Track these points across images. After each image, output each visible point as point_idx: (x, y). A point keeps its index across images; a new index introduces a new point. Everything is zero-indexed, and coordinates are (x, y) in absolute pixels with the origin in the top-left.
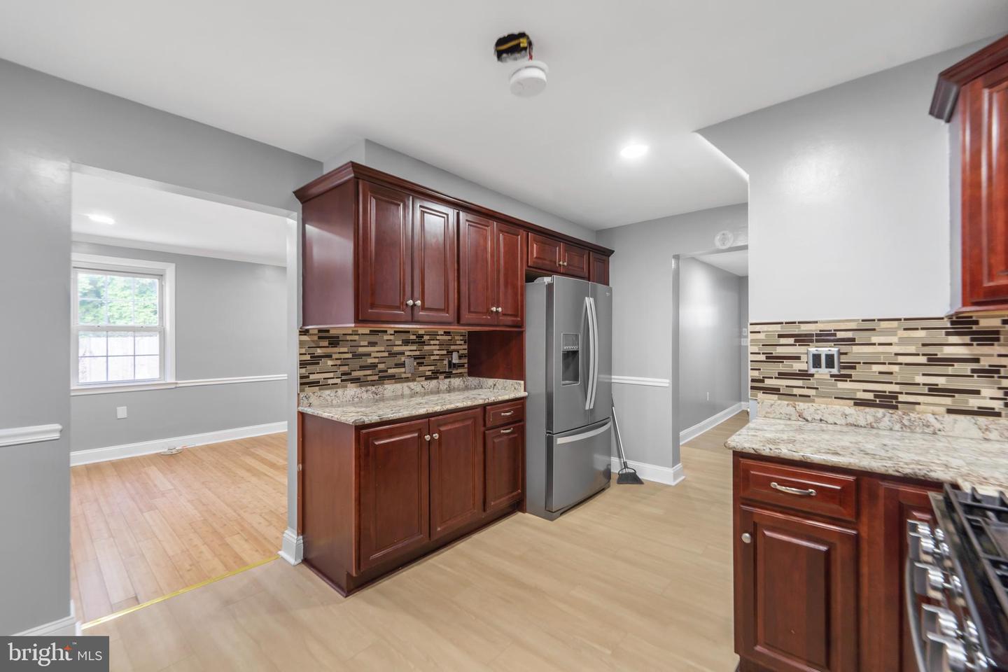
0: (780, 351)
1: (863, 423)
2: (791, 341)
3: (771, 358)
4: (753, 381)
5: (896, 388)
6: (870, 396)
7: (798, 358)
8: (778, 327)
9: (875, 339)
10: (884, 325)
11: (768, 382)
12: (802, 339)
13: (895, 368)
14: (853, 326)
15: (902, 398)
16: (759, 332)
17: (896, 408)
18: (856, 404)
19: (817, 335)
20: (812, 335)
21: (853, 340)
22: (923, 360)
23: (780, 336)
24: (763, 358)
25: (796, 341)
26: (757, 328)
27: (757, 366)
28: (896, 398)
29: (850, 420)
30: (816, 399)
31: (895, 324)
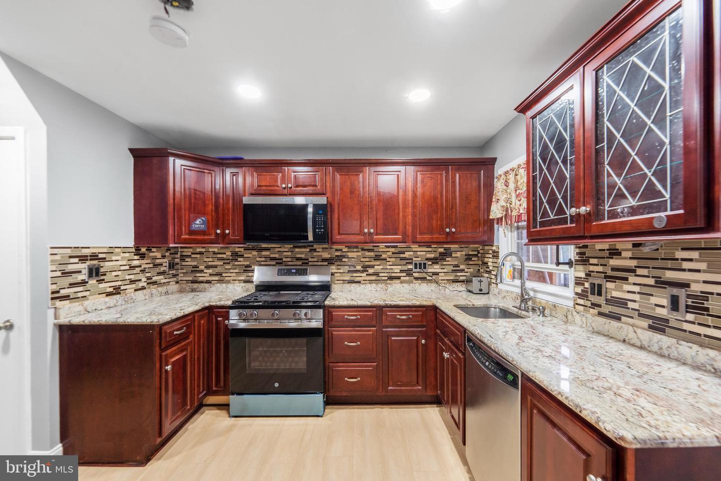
0: (70, 268)
1: (112, 305)
2: (76, 260)
3: (65, 274)
4: (53, 293)
5: (119, 283)
6: (111, 290)
7: (80, 272)
8: (69, 251)
9: (114, 258)
10: (117, 250)
11: (63, 292)
12: (83, 259)
13: (119, 273)
14: (105, 250)
15: (122, 288)
16: (56, 254)
17: (119, 293)
18: (107, 295)
19: (91, 256)
20: (87, 256)
21: (105, 258)
22: (127, 267)
23: (71, 257)
24: (59, 274)
25: (80, 260)
26: (55, 251)
27: (55, 280)
28: (120, 288)
29: (108, 305)
30: (90, 298)
31: (119, 250)
